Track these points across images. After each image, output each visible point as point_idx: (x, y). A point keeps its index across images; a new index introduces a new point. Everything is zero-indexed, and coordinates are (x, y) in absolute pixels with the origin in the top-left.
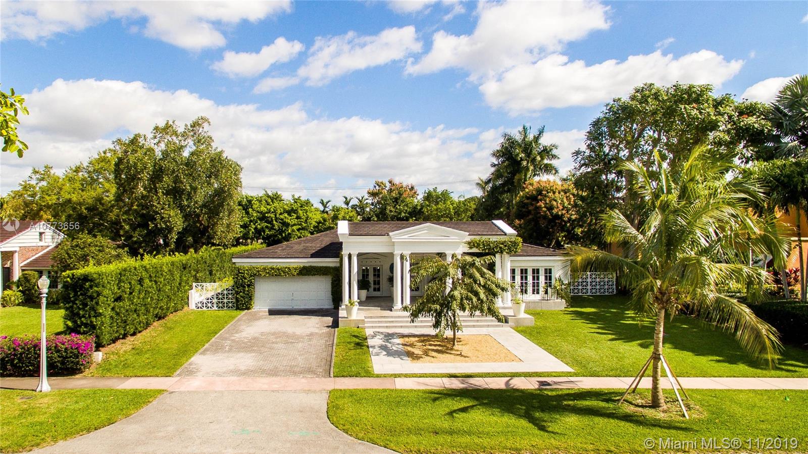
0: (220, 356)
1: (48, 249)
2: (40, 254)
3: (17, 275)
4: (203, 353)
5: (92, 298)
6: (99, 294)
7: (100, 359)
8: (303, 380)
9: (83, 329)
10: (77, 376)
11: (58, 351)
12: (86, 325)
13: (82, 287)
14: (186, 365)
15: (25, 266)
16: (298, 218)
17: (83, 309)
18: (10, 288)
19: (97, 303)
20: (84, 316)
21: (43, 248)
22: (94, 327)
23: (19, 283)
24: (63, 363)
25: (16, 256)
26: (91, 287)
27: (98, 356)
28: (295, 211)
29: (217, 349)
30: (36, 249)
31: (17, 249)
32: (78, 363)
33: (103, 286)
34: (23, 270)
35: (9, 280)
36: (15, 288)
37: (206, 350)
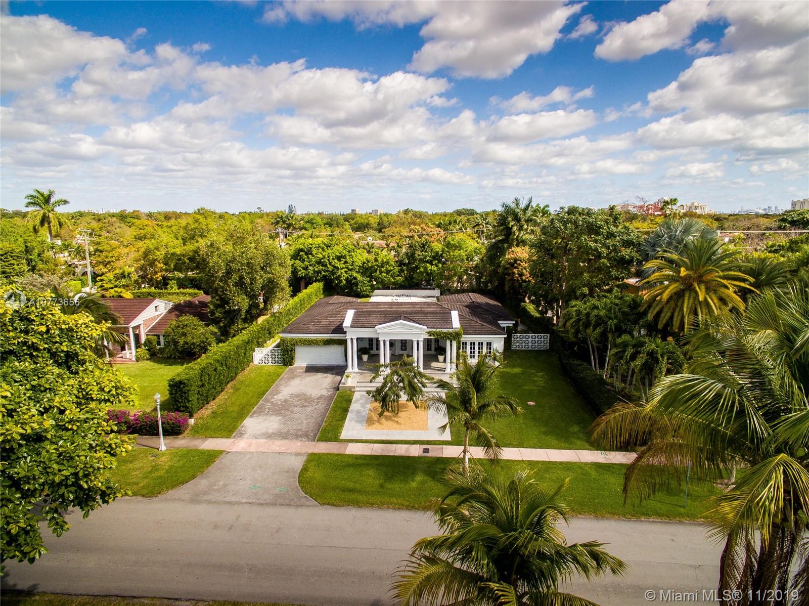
0: (261, 418)
1: (161, 316)
2: (157, 321)
3: (143, 339)
4: (251, 416)
5: (185, 393)
6: (189, 391)
7: (193, 423)
8: (299, 444)
9: (182, 409)
10: (180, 436)
11: (169, 424)
12: (183, 407)
13: (179, 387)
14: (239, 428)
15: (149, 331)
16: (346, 262)
17: (181, 398)
18: (140, 347)
19: (188, 395)
20: (182, 402)
21: (158, 316)
22: (188, 408)
23: (145, 345)
24: (172, 430)
25: (142, 327)
26: (184, 387)
27: (192, 421)
28: (344, 257)
29: (260, 412)
30: (154, 318)
31: (142, 322)
32: (180, 430)
33: (191, 386)
34: (147, 335)
35: (139, 343)
36: (143, 347)
37: (253, 413)
